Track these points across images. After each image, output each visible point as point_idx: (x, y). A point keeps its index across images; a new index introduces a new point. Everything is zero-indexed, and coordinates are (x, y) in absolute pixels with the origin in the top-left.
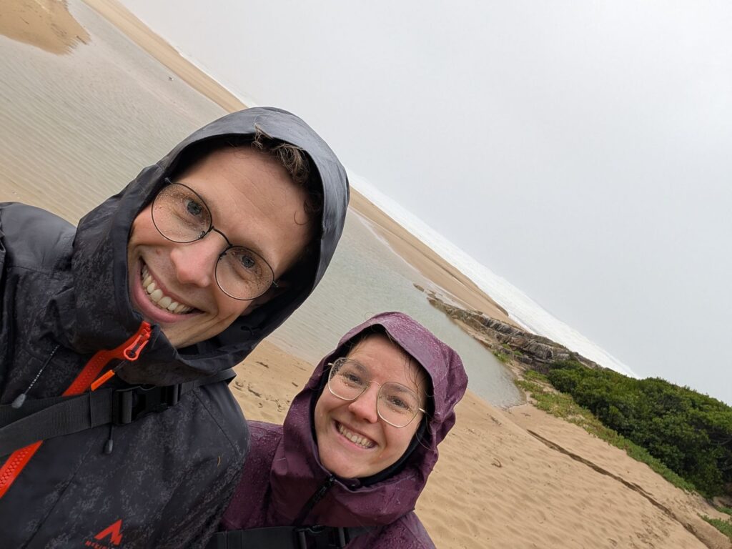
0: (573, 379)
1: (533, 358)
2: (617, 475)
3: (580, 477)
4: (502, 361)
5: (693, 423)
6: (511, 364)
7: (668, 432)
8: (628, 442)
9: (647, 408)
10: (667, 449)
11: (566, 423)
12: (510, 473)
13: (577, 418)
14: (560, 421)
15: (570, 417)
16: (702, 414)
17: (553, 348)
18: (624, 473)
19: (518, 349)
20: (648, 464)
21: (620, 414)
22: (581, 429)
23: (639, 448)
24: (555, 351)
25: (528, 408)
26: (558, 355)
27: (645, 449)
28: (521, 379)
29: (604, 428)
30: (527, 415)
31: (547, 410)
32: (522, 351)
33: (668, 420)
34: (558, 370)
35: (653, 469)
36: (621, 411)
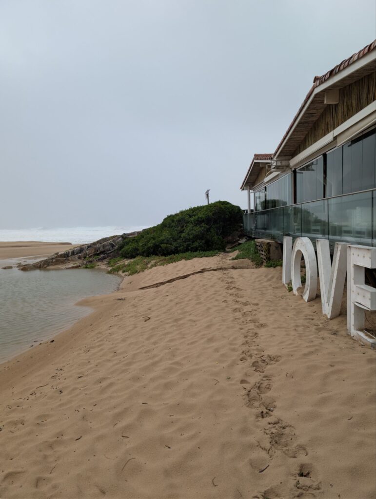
0: (134, 247)
1: (106, 254)
2: (193, 272)
3: (183, 287)
4: (92, 267)
5: (197, 224)
6: (98, 266)
7: (191, 237)
8: (181, 255)
9: (175, 233)
10: (196, 244)
11: (150, 270)
12: (157, 317)
13: (153, 263)
14: (147, 272)
15: (149, 266)
16: (196, 217)
17: (111, 240)
18: (193, 269)
19: (95, 255)
20: (196, 257)
21: (168, 245)
22: (158, 267)
23: (188, 254)
24: (114, 241)
25: (128, 279)
26: (117, 241)
27: (190, 252)
28: (110, 269)
29: (166, 258)
30: (131, 283)
31: (136, 272)
32: (98, 255)
33: (187, 232)
34: (124, 249)
35: (199, 257)
36: (167, 244)
